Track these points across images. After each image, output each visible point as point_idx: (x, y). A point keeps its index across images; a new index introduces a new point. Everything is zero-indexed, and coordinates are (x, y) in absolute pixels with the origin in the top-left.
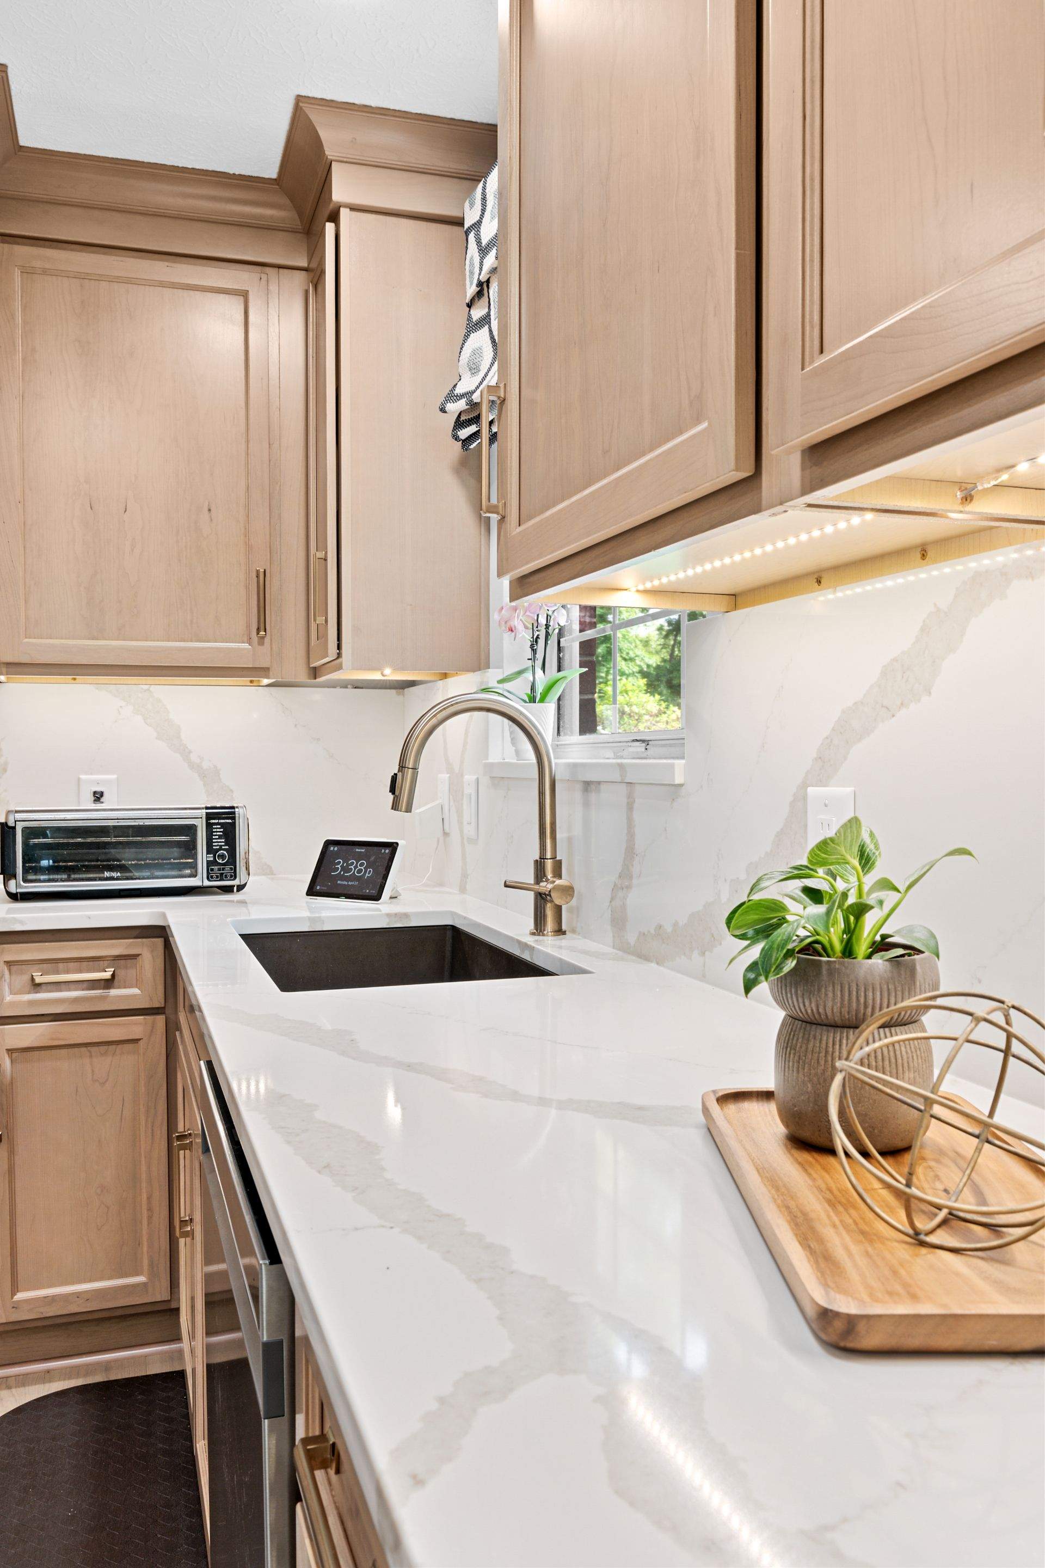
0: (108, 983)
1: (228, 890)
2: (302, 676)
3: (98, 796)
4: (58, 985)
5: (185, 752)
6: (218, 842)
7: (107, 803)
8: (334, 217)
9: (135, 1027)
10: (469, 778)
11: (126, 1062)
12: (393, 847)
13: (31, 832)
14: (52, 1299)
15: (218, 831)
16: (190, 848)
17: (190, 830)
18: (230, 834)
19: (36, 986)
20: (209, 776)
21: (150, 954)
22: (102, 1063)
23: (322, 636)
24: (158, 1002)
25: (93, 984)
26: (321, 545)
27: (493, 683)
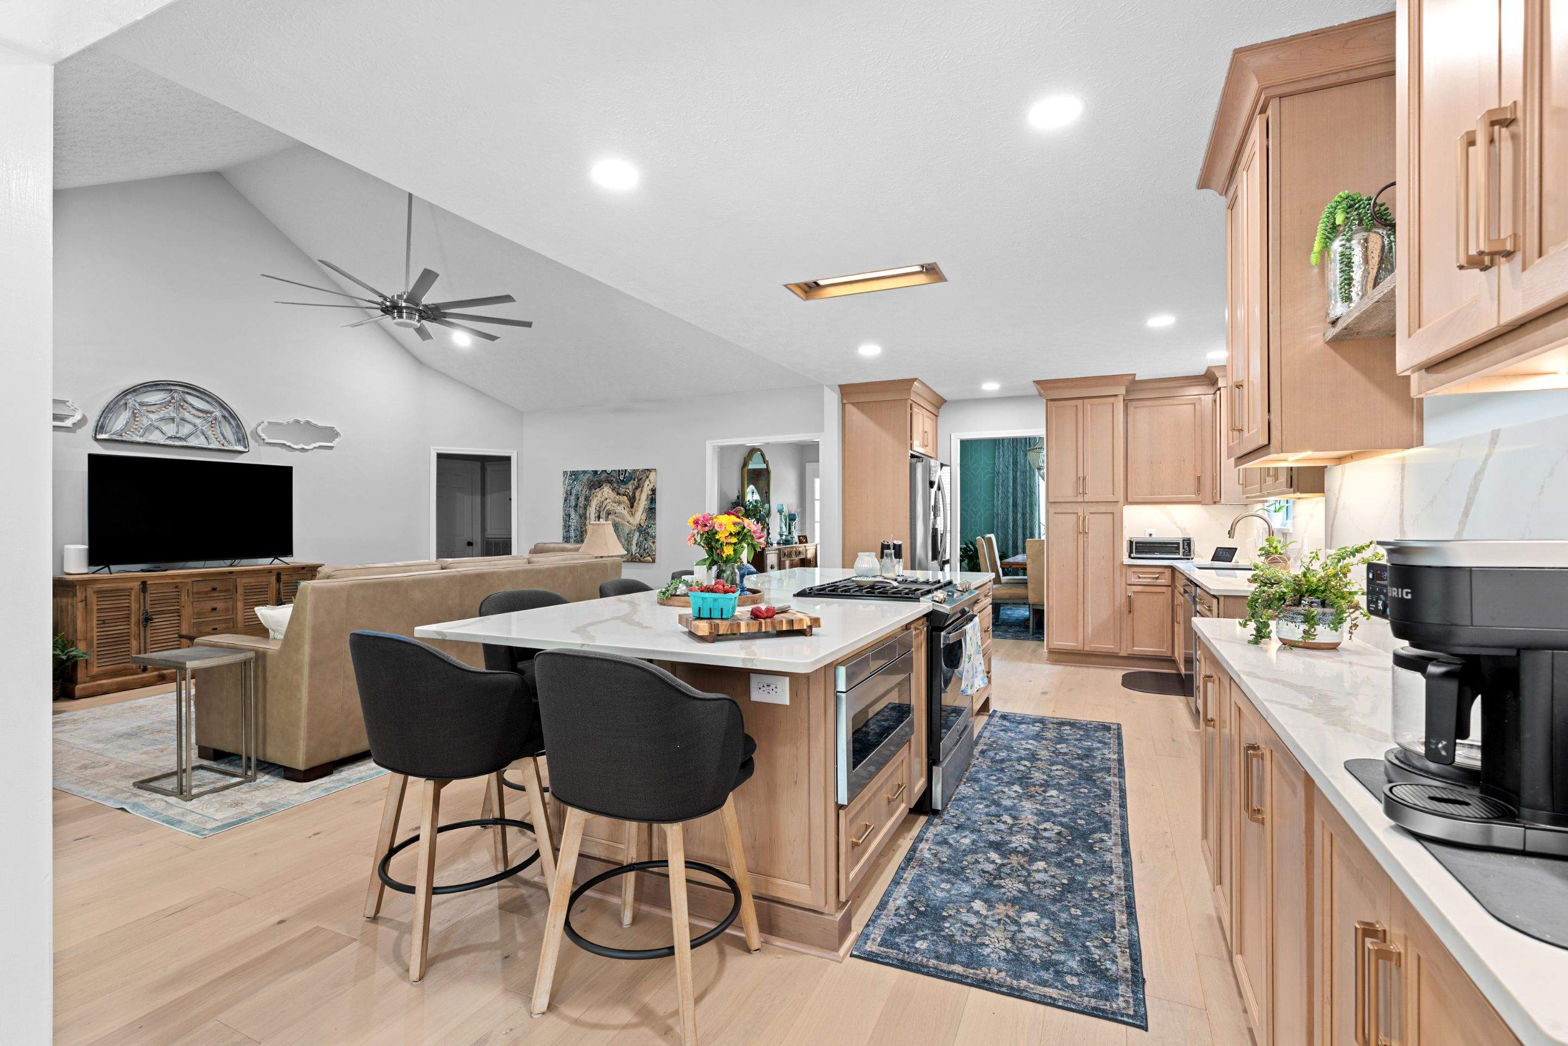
0: (1157, 578)
1: (1188, 559)
2: (1211, 502)
3: (1151, 535)
4: (1145, 578)
5: (1176, 524)
6: (1186, 547)
7: (1153, 536)
8: (1219, 389)
9: (1164, 589)
10: (1261, 531)
11: (1161, 597)
12: (1236, 549)
13: (1137, 543)
14: (1142, 651)
15: (1186, 544)
16: (1178, 548)
17: (1178, 544)
18: (1189, 545)
19: (1139, 578)
20: (1183, 530)
21: (1168, 573)
22: (1155, 597)
23: (1216, 493)
24: (1170, 584)
25: (1153, 578)
26: (1216, 470)
27: (1266, 508)
